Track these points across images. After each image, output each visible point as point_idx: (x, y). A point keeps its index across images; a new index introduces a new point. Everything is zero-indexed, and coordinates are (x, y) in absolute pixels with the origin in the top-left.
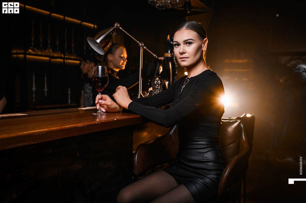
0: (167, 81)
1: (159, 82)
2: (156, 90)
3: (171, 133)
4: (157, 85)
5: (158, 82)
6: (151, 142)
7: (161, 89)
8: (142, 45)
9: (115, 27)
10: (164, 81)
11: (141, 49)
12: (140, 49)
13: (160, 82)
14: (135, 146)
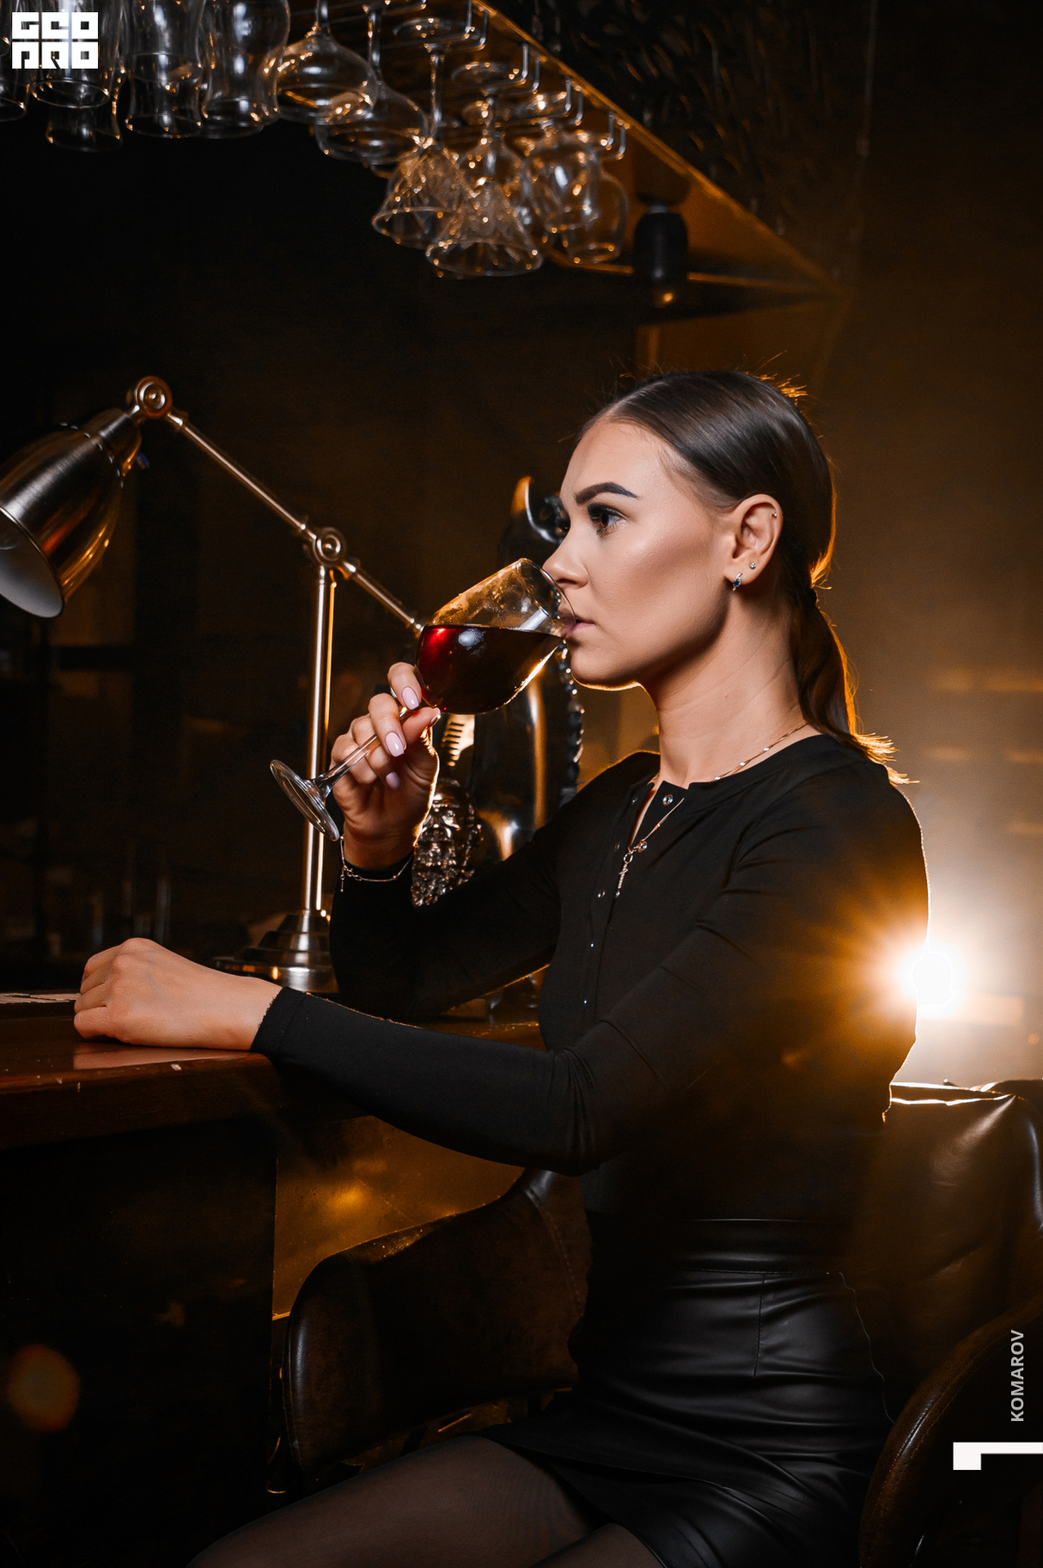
0: (508, 815)
1: (449, 822)
2: (429, 881)
3: (535, 1189)
4: (435, 846)
5: (443, 825)
6: (401, 1247)
7: (463, 877)
8: (329, 546)
9: (137, 408)
10: (483, 815)
11: (322, 582)
12: (317, 576)
13: (457, 821)
14: (289, 1273)
